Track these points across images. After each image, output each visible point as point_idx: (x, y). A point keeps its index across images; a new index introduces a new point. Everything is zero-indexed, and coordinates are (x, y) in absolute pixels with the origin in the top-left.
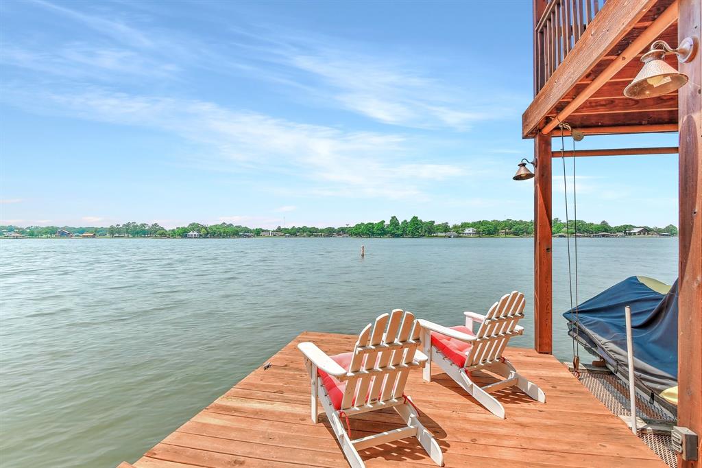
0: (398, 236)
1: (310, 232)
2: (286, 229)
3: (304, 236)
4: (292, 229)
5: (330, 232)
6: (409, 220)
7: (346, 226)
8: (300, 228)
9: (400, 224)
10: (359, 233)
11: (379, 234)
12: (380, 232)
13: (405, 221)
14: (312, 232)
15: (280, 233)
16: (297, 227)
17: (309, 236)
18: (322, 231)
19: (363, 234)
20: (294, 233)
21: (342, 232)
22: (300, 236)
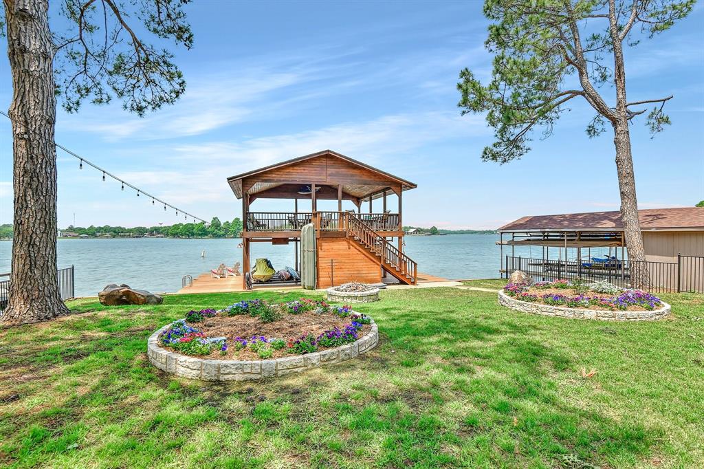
0: (220, 236)
1: (115, 232)
2: (81, 229)
3: (107, 237)
4: (89, 229)
5: (140, 232)
6: (231, 221)
7: (160, 226)
8: (100, 228)
9: (222, 224)
10: (177, 234)
11: (200, 235)
12: (200, 232)
13: (227, 222)
14: (117, 232)
15: (73, 234)
16: (96, 226)
17: (114, 237)
18: (130, 231)
19: (182, 235)
20: (93, 233)
21: (155, 232)
22: (101, 237)
